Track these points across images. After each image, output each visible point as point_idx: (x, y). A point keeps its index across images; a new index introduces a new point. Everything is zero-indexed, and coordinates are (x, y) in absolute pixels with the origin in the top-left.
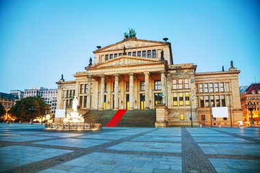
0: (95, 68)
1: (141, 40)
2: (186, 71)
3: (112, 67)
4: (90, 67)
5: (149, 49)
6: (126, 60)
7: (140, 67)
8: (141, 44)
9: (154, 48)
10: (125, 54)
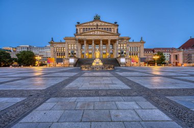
0: (81, 35)
1: (103, 22)
3: (91, 35)
4: (77, 34)
5: (108, 27)
6: (99, 32)
7: (106, 36)
8: (103, 24)
9: (110, 27)
10: (97, 28)
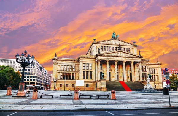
2: (145, 62)
3: (114, 56)
6: (122, 53)
7: (129, 58)
9: (129, 47)
